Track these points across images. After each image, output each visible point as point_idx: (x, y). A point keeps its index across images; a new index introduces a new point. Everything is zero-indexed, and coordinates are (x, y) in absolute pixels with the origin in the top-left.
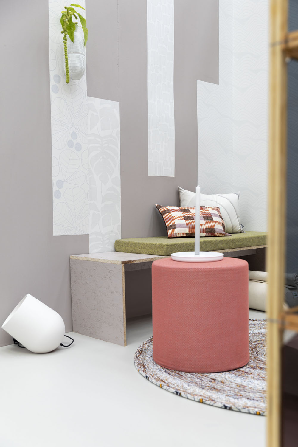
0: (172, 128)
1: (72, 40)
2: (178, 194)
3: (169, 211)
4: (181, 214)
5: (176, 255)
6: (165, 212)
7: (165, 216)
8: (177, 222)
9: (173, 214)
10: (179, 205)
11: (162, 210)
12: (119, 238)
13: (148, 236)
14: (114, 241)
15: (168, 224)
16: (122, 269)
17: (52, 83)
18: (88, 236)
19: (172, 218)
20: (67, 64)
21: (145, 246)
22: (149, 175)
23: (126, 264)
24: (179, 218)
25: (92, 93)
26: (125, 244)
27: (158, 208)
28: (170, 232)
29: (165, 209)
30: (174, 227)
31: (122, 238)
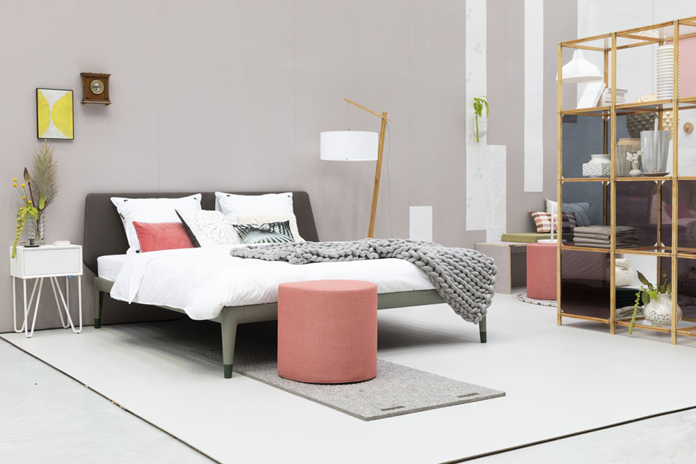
0: (542, 158)
1: (480, 115)
2: (545, 203)
3: (538, 216)
4: (547, 217)
5: (539, 241)
6: (535, 216)
7: (536, 219)
8: (543, 223)
9: (541, 217)
10: (546, 211)
11: (533, 214)
12: (505, 232)
13: (524, 232)
14: (501, 234)
15: (537, 224)
16: (509, 249)
17: (467, 139)
18: (486, 231)
19: (540, 220)
20: (477, 131)
21: (522, 237)
22: (525, 191)
23: (511, 247)
24: (545, 220)
25: (489, 143)
26: (510, 236)
27: (531, 213)
28: (538, 230)
29: (536, 214)
30: (541, 226)
31: (507, 232)
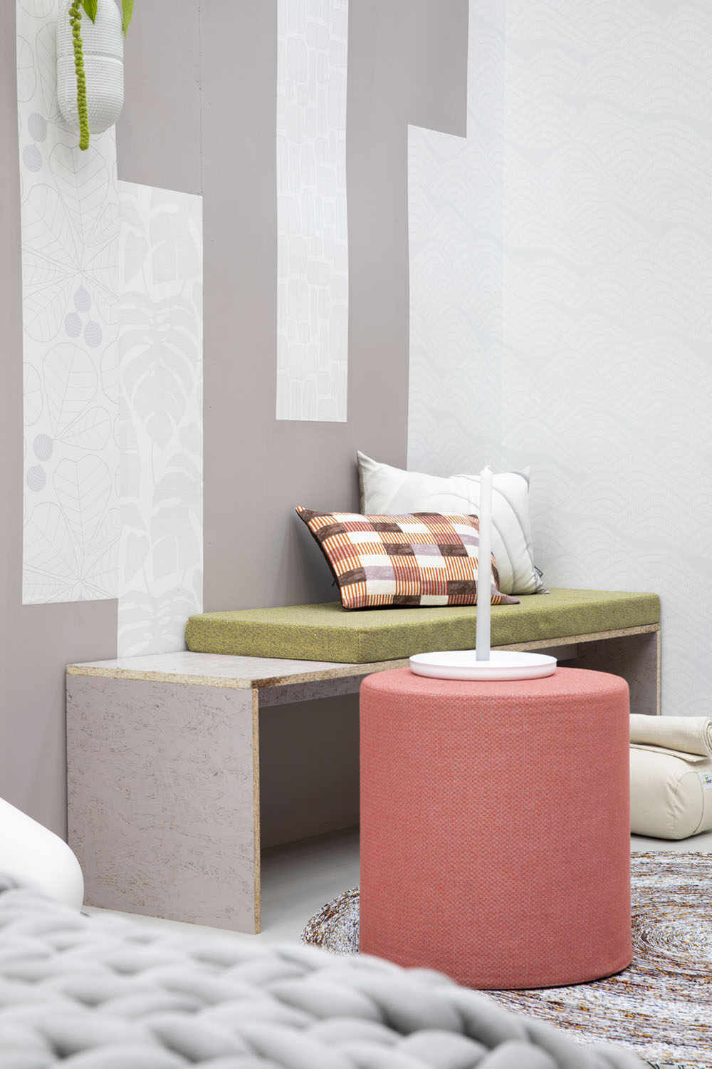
0: (342, 273)
1: (92, 16)
2: (357, 474)
3: (341, 529)
4: (375, 537)
5: (426, 661)
6: (327, 531)
7: (330, 544)
8: (366, 561)
9: (355, 537)
10: (359, 509)
11: (317, 524)
12: (198, 610)
14: (183, 620)
15: (341, 567)
17: (25, 139)
18: (114, 602)
19: (352, 551)
20: (82, 90)
21: (289, 635)
22: (278, 417)
23: (263, 687)
24: (371, 548)
25: (129, 170)
26: (223, 626)
27: (306, 517)
28: (349, 593)
29: (327, 521)
30: (358, 576)
31: (205, 611)
